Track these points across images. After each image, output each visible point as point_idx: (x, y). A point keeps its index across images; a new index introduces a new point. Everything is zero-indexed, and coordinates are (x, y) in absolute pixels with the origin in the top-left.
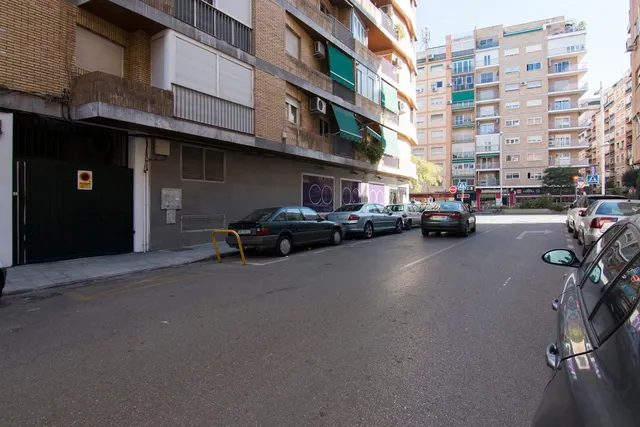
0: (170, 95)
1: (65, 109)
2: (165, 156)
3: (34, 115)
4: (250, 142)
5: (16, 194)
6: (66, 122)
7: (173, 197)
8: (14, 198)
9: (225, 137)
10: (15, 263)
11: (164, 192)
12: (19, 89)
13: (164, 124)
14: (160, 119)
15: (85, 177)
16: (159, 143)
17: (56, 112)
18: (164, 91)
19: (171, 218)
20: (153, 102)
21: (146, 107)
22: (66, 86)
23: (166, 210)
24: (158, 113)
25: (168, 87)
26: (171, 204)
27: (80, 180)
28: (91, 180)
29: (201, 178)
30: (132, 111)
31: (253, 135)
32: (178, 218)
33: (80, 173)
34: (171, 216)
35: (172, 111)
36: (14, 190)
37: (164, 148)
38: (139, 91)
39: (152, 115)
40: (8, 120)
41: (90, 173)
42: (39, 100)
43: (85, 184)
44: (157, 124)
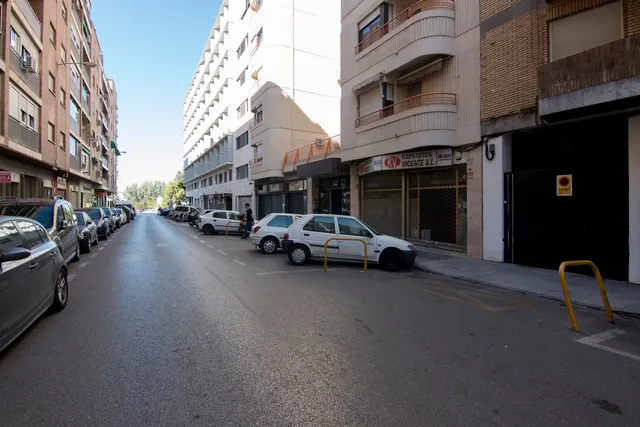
5: (506, 202)
8: (505, 206)
10: (507, 258)
12: (503, 113)
15: (564, 182)
17: (531, 123)
20: (611, 65)
21: (600, 78)
24: (623, 76)
27: (559, 186)
28: (571, 184)
30: (579, 93)
33: (559, 177)
36: (505, 198)
38: (588, 61)
39: (612, 86)
40: (498, 142)
41: (570, 177)
42: (516, 117)
43: (564, 190)
44: (618, 94)
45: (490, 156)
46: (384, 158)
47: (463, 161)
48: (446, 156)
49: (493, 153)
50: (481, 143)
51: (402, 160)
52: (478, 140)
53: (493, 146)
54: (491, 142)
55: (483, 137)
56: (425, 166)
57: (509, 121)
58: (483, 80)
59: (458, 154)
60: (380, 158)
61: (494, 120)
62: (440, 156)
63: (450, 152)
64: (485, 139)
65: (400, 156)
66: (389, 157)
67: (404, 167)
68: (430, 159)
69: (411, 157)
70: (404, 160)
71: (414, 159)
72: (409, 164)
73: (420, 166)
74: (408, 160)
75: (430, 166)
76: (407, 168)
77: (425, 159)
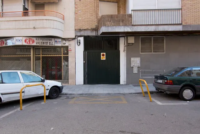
0: (130, 16)
1: (96, 32)
2: (133, 43)
3: (88, 36)
4: (179, 28)
5: (84, 62)
6: (97, 36)
7: (136, 62)
8: (84, 63)
9: (161, 29)
10: (84, 84)
11: (132, 59)
12: (84, 28)
13: (128, 29)
14: (126, 27)
15: (103, 55)
16: (129, 38)
17: (94, 34)
18: (128, 15)
19: (135, 71)
20: (123, 21)
21: (120, 24)
22: (96, 24)
23: (133, 67)
24: (125, 25)
25: (130, 12)
26: (135, 64)
27: (102, 56)
28: (105, 56)
29: (151, 52)
30: (114, 27)
31: (181, 24)
32: (138, 71)
33: (102, 54)
34: (135, 70)
35: (131, 23)
36: (84, 61)
37: (131, 40)
38: (117, 18)
39: (123, 27)
40: (82, 39)
41: (105, 54)
42: (89, 31)
43: (103, 58)
44: (124, 30)
45: (79, 44)
46: (24, 39)
47: (66, 45)
48: (59, 42)
49: (80, 43)
50: (74, 39)
51: (35, 41)
52: (74, 37)
53: (80, 40)
54: (79, 38)
55: (76, 36)
56: (48, 45)
57: (86, 32)
58: (76, 13)
59: (64, 42)
60: (21, 38)
61: (80, 30)
62: (56, 41)
63: (60, 40)
64: (77, 37)
65: (34, 39)
66: (27, 38)
67: (37, 45)
68: (51, 42)
69: (41, 40)
70: (37, 41)
71: (43, 41)
72: (40, 43)
73: (46, 45)
74: (39, 41)
75: (51, 45)
76: (39, 45)
77: (49, 42)
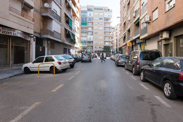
11: (49, 51)
13: (53, 38)
22: (40, 31)
25: (53, 31)
26: (49, 54)
28: (41, 49)
29: (52, 48)
31: (61, 39)
41: (41, 47)
51: (24, 35)
55: (33, 36)
61: (35, 33)
67: (3, 34)
68: (15, 33)
69: (7, 30)
70: (3, 31)
71: (8, 31)
72: (6, 33)
73: (10, 35)
74: (5, 31)
75: (15, 35)
76: (4, 34)
77: (13, 32)
